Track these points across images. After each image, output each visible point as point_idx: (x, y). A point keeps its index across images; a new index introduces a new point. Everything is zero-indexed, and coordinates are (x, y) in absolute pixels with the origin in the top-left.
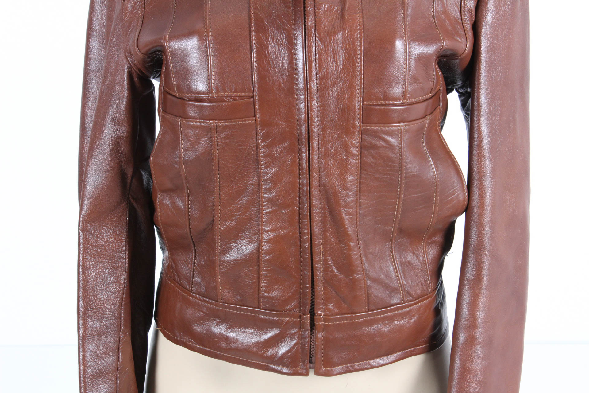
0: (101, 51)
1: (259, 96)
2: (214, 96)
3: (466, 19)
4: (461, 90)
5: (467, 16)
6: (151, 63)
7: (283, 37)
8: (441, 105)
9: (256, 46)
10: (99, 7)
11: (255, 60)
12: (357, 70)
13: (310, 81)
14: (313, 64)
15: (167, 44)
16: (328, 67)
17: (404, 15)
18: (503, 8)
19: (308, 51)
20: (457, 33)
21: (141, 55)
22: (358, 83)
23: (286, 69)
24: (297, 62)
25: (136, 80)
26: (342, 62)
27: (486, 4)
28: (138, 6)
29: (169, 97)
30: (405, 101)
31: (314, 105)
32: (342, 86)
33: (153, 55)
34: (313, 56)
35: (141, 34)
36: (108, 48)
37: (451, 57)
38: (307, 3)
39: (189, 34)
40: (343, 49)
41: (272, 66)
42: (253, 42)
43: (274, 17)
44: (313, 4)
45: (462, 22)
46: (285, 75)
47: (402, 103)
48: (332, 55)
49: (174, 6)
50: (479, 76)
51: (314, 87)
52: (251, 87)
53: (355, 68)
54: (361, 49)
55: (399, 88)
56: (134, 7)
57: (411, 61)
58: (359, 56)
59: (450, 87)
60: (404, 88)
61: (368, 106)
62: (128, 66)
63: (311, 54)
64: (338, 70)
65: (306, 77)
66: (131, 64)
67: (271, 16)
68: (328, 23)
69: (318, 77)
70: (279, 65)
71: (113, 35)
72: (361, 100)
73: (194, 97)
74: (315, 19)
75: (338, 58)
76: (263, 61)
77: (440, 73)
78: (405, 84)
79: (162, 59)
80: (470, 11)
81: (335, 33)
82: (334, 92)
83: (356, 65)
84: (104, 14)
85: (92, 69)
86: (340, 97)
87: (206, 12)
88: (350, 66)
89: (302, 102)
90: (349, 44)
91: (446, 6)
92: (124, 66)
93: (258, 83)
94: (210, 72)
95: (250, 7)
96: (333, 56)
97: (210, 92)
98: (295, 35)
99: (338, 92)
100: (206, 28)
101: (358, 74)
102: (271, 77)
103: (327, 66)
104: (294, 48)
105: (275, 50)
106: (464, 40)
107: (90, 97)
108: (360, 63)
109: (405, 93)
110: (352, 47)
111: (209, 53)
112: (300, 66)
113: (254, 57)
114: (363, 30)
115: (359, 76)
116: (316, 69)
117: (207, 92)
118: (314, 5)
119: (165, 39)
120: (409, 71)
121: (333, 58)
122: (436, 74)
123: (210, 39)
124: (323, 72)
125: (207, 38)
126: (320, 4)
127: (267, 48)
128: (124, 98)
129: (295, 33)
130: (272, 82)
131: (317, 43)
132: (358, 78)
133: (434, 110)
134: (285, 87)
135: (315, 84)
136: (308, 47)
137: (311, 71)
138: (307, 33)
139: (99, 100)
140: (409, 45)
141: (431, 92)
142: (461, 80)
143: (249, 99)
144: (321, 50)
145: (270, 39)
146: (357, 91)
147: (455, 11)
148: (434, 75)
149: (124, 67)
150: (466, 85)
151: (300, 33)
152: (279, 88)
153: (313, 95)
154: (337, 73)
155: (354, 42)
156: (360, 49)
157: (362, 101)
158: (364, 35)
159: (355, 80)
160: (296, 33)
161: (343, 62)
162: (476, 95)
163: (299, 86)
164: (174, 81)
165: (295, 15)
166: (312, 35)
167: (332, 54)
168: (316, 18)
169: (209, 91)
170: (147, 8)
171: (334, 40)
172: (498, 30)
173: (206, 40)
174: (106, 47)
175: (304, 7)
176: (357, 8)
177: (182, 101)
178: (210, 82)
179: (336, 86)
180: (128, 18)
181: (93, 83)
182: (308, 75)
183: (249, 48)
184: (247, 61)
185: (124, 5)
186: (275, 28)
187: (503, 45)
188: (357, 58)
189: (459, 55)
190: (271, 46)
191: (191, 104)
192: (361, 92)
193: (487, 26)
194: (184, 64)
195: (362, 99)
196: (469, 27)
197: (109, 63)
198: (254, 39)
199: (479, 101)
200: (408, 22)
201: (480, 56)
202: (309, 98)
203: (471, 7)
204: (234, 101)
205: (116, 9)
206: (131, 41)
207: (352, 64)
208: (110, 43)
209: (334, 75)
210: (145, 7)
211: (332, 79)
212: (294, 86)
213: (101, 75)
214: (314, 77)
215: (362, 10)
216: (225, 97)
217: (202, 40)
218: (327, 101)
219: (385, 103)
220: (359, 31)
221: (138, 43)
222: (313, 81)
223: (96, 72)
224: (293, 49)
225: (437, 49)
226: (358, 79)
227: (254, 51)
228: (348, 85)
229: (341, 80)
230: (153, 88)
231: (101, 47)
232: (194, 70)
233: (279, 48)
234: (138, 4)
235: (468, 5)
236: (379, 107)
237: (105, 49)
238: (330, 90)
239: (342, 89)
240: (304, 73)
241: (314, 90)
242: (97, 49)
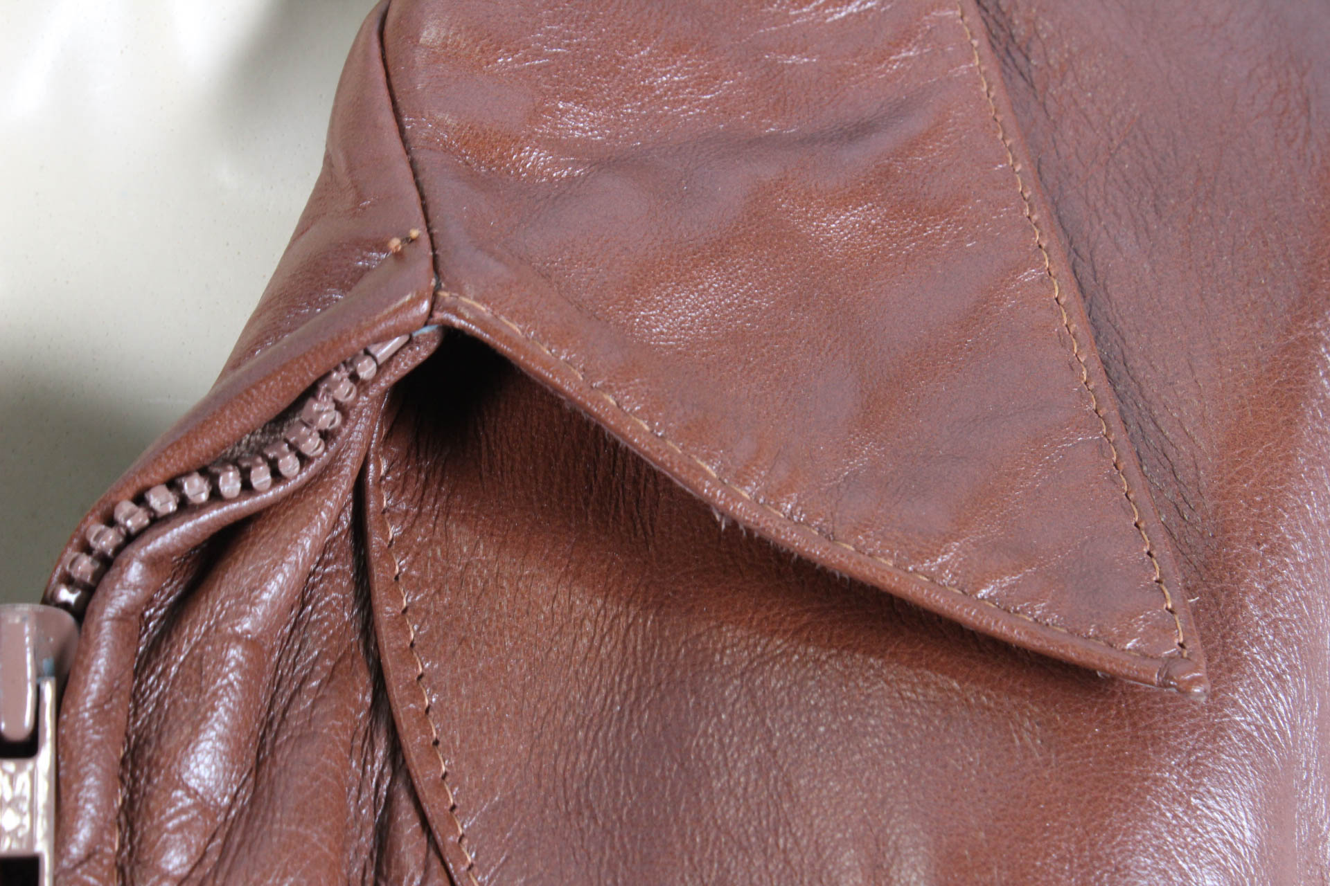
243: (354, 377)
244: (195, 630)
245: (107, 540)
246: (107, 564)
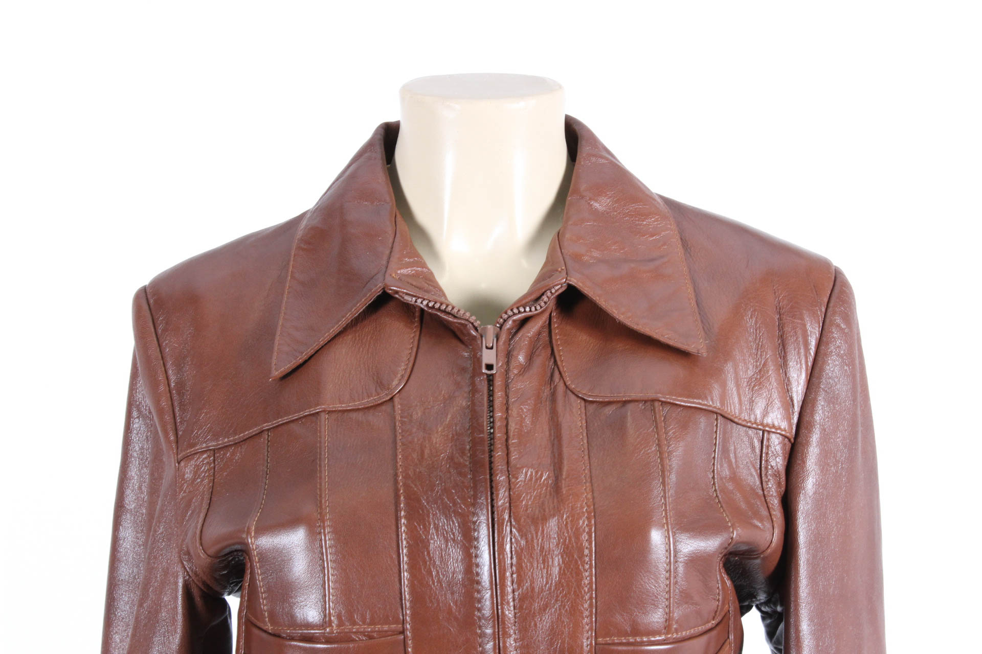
0: (138, 547)
1: (414, 630)
2: (335, 632)
3: (770, 488)
4: (765, 607)
5: (773, 483)
6: (224, 571)
7: (455, 526)
8: (732, 637)
9: (408, 542)
10: (136, 470)
11: (406, 567)
12: (584, 584)
13: (502, 604)
14: (508, 574)
15: (251, 542)
16: (533, 578)
17: (664, 486)
18: (832, 469)
19: (498, 551)
20: (756, 514)
21: (207, 558)
22: (586, 606)
23: (460, 582)
24: (479, 571)
25: (198, 600)
26: (557, 569)
27: (804, 462)
28: (203, 472)
29: (256, 631)
30: (669, 636)
31: (511, 645)
32: (558, 612)
33: (229, 557)
34: (508, 560)
35: (208, 520)
36: (150, 543)
37: (747, 555)
38: (495, 468)
39: (290, 523)
40: (560, 547)
41: (435, 578)
42: (402, 535)
43: (438, 492)
44: (506, 469)
45: (764, 493)
46: (459, 593)
47: (665, 640)
48: (540, 558)
49: (265, 474)
50: (797, 588)
51: (509, 613)
52: (398, 615)
53: (581, 580)
54: (591, 547)
55: (659, 613)
56: (196, 473)
57: (679, 566)
58: (587, 559)
59: (746, 603)
60: (667, 613)
61: (606, 647)
62: (185, 577)
63: (504, 557)
64: (551, 584)
65: (495, 596)
66: (190, 573)
67: (432, 490)
68: (533, 501)
69: (517, 597)
70: (447, 576)
71: (160, 522)
72: (592, 636)
73: (299, 633)
74: (510, 495)
75: (550, 563)
76: (420, 569)
77: (728, 583)
78: (669, 606)
79: (244, 563)
80: (776, 474)
81: (545, 519)
82: (545, 622)
83: (582, 575)
84: (145, 482)
85: (122, 578)
86: (556, 631)
87: (321, 485)
88: (573, 577)
89: (488, 641)
90: (570, 538)
91: (734, 466)
92: (177, 576)
93: (412, 608)
94: (327, 589)
95: (396, 475)
96: (543, 560)
97: (327, 625)
98: (475, 523)
99: (552, 622)
100: (321, 513)
101: (586, 590)
102: (435, 597)
103: (532, 576)
104: (474, 546)
105: (441, 550)
106: (768, 525)
107: (118, 625)
108: (589, 572)
109: (669, 621)
110: (574, 544)
111: (325, 557)
112: (484, 577)
113: (405, 562)
114: (593, 514)
115: (588, 594)
116: (512, 582)
117: (323, 626)
118: (508, 471)
119: (248, 533)
120: (676, 583)
121: (543, 562)
122: (722, 585)
123: (326, 532)
124: (525, 587)
125: (322, 531)
126: (518, 468)
127: (427, 547)
128: (176, 632)
129: (475, 519)
130: (436, 605)
131: (514, 537)
132: (587, 597)
133: (720, 647)
134: (459, 614)
135: (512, 608)
136: (498, 544)
137: (503, 586)
138: (496, 519)
139: (134, 635)
140: (673, 538)
141: (714, 617)
142: (765, 592)
143: (395, 636)
144: (522, 549)
145: (432, 531)
146: (586, 620)
147: (752, 475)
148: (718, 588)
149: (177, 579)
150: (773, 599)
151: (484, 519)
152: (448, 617)
153: (509, 627)
154: (550, 589)
155: (577, 535)
156: (588, 547)
157: (594, 637)
158: (595, 522)
159: (581, 602)
160: (477, 520)
161: (560, 569)
162: (792, 621)
163: (483, 611)
164: (264, 606)
165: (475, 488)
166: (505, 524)
167: (540, 556)
168: (511, 493)
169: (325, 622)
170: (219, 477)
171: (543, 531)
172: (826, 505)
173: (320, 533)
174: (147, 541)
175: (491, 475)
176: (582, 474)
177: (277, 639)
178: (327, 608)
179: (548, 612)
180: (184, 492)
181: (123, 601)
182: (498, 593)
183: (394, 546)
184: (391, 569)
185: (178, 470)
186: (440, 511)
187: (835, 532)
188: (583, 563)
189: (760, 552)
190: (434, 543)
191: (294, 645)
192: (591, 622)
193: (807, 501)
194: (281, 575)
195: (594, 634)
196: (775, 502)
197: (150, 570)
198: (404, 531)
199: (798, 631)
200: (670, 499)
201: (797, 551)
202: (500, 633)
203: (778, 468)
204: (370, 640)
205: (165, 476)
206: (190, 534)
207: (576, 573)
208: (153, 535)
209: (545, 592)
210: (216, 474)
211: (542, 599)
212: (474, 611)
213: (138, 587)
214: (510, 597)
215: (591, 477)
216: (354, 632)
217: (314, 534)
218: (532, 638)
219: (634, 641)
220: (586, 515)
221: (202, 538)
222: (508, 603)
223: (128, 583)
224: (472, 547)
225: (722, 544)
226: (587, 599)
227: (405, 551)
228: (570, 610)
229: (556, 601)
230: (228, 613)
231: (138, 539)
232: (299, 587)
233: (447, 546)
234: (203, 468)
235: (773, 464)
236: (624, 648)
237: (145, 544)
238: (537, 619)
239: (558, 618)
240: (491, 589)
241: (509, 619)
242: (132, 542)
243: (551, 292)
244: (520, 335)
245: (505, 316)
246: (505, 321)
